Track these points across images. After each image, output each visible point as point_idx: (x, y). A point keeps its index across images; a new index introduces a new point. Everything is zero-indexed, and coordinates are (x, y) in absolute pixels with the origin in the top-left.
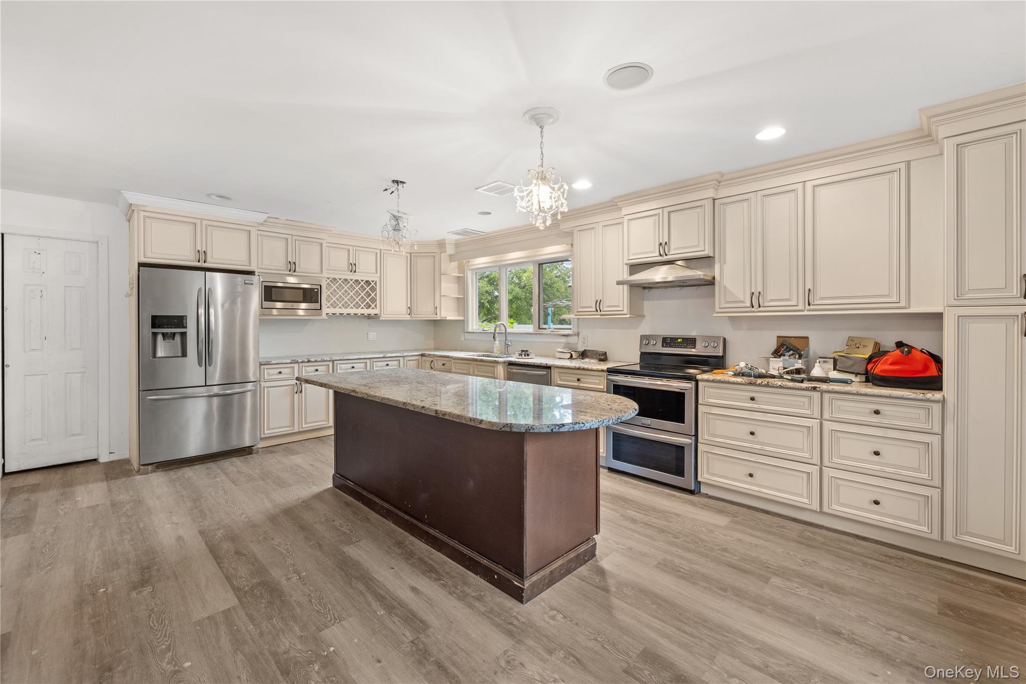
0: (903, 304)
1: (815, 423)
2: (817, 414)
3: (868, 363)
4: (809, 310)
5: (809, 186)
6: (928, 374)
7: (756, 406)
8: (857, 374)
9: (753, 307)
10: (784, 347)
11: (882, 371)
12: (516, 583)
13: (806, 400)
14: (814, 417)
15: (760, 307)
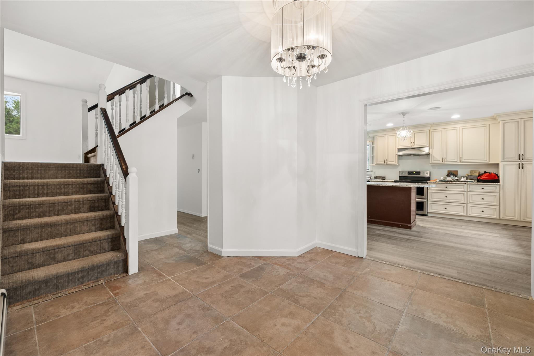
0: (488, 161)
1: (465, 193)
2: (466, 190)
3: (478, 177)
4: (460, 163)
5: (461, 128)
6: (495, 179)
7: (447, 189)
8: (475, 180)
9: (443, 162)
10: (450, 174)
11: (483, 178)
12: (408, 225)
13: (463, 187)
14: (465, 191)
15: (445, 162)
